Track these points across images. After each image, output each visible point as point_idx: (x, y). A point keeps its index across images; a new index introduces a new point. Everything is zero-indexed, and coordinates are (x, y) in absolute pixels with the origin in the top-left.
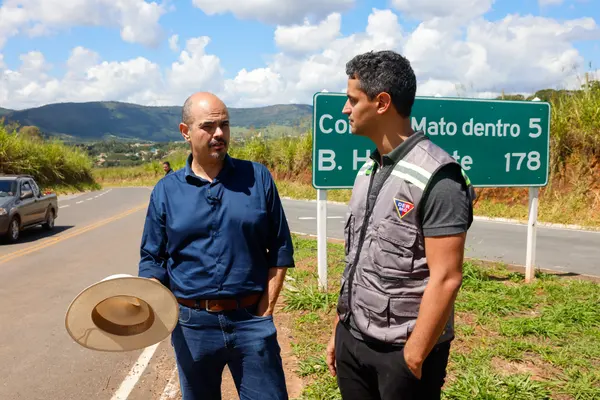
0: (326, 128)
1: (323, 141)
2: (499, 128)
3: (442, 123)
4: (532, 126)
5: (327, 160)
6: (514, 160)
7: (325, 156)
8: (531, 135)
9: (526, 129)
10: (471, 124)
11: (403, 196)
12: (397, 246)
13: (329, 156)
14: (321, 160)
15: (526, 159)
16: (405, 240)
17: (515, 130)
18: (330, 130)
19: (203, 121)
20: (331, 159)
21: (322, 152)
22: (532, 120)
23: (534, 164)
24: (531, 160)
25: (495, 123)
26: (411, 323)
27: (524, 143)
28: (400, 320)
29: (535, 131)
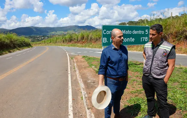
0: (105, 33)
1: (104, 36)
2: (140, 32)
3: (129, 31)
4: (146, 31)
5: (105, 40)
6: (143, 39)
7: (104, 39)
8: (146, 33)
9: (145, 32)
10: (134, 31)
11: (164, 52)
12: (163, 62)
13: (105, 39)
14: (104, 40)
15: (145, 39)
16: (164, 60)
17: (143, 32)
18: (106, 33)
19: (119, 36)
20: (106, 40)
21: (104, 38)
22: (146, 30)
23: (146, 40)
24: (146, 39)
25: (139, 31)
26: (165, 75)
27: (145, 35)
28: (162, 75)
29: (147, 32)
